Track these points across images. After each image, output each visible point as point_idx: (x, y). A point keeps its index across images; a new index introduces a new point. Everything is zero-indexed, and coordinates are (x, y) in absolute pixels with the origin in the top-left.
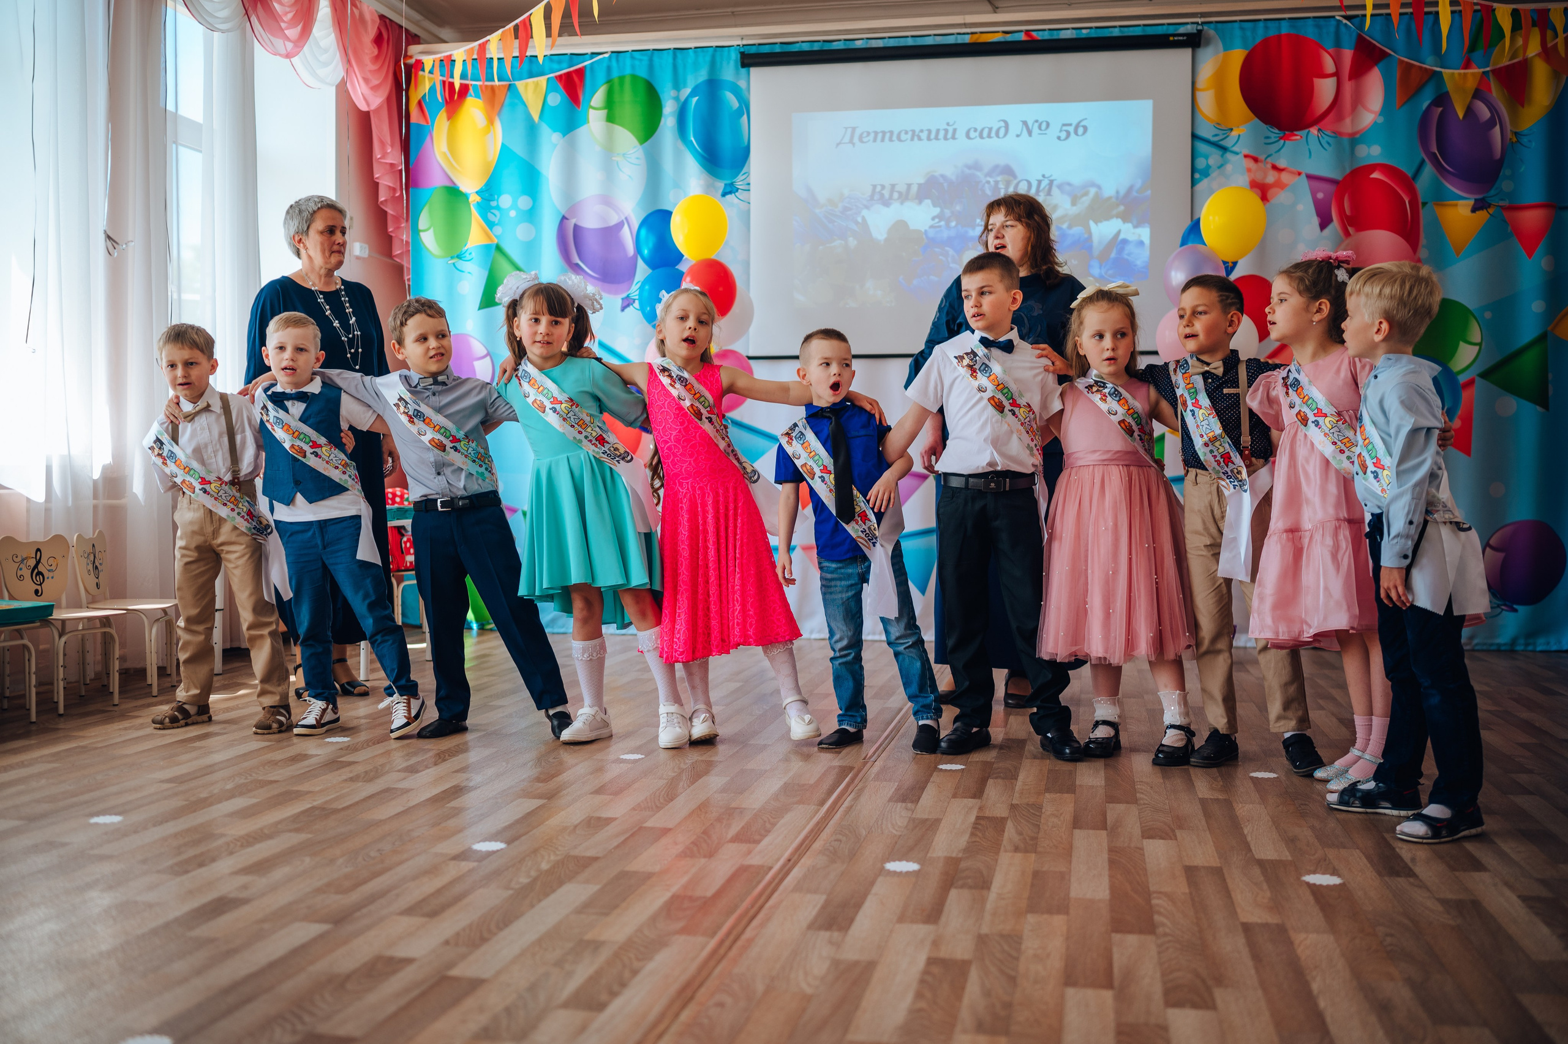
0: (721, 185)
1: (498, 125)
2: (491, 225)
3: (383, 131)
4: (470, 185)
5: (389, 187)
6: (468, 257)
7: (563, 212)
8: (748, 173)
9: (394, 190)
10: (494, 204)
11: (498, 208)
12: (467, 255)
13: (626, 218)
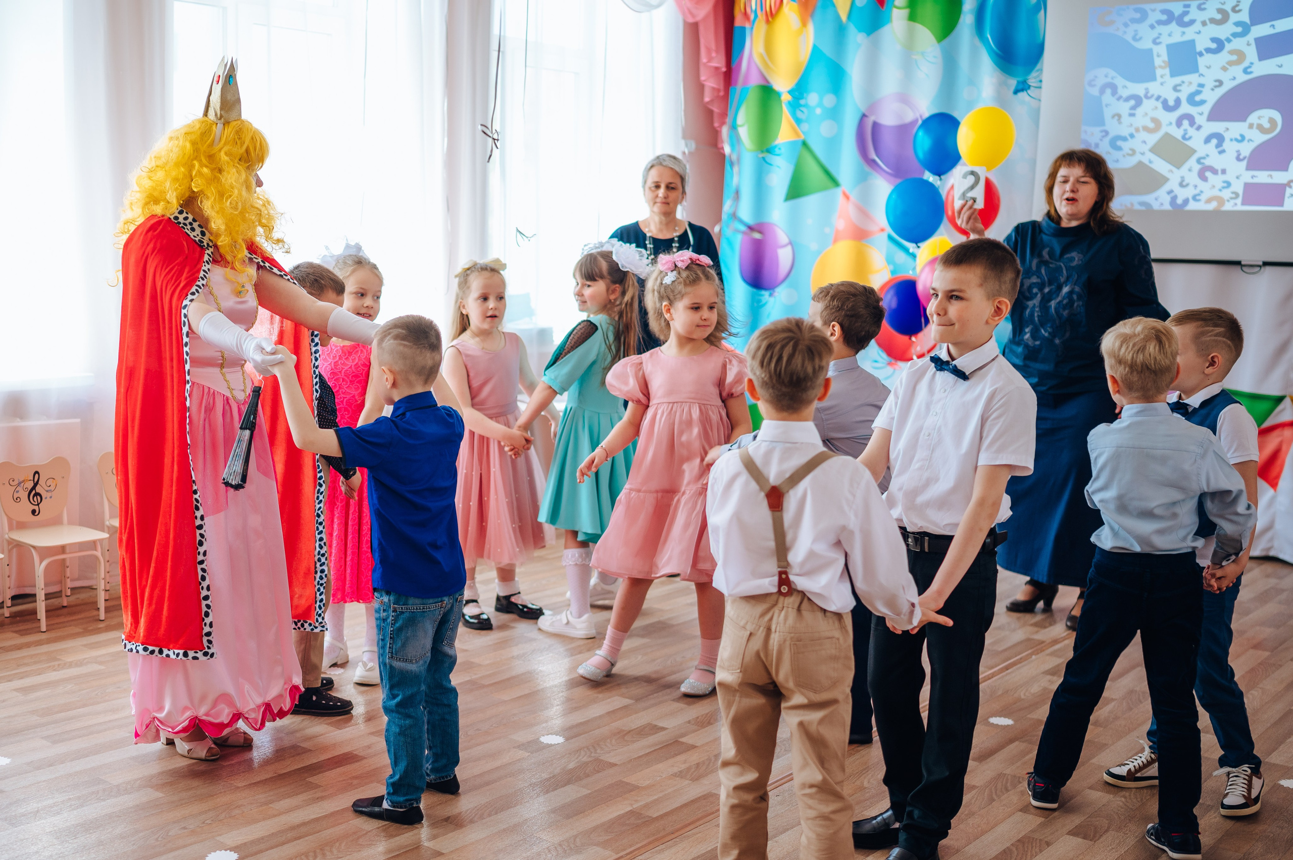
0: (1013, 83)
1: (811, 28)
2: (798, 121)
3: (710, 39)
4: (782, 84)
5: (713, 89)
6: (777, 151)
7: (863, 109)
8: (1041, 70)
9: (719, 90)
10: (802, 102)
11: (806, 106)
12: (777, 150)
13: (921, 117)
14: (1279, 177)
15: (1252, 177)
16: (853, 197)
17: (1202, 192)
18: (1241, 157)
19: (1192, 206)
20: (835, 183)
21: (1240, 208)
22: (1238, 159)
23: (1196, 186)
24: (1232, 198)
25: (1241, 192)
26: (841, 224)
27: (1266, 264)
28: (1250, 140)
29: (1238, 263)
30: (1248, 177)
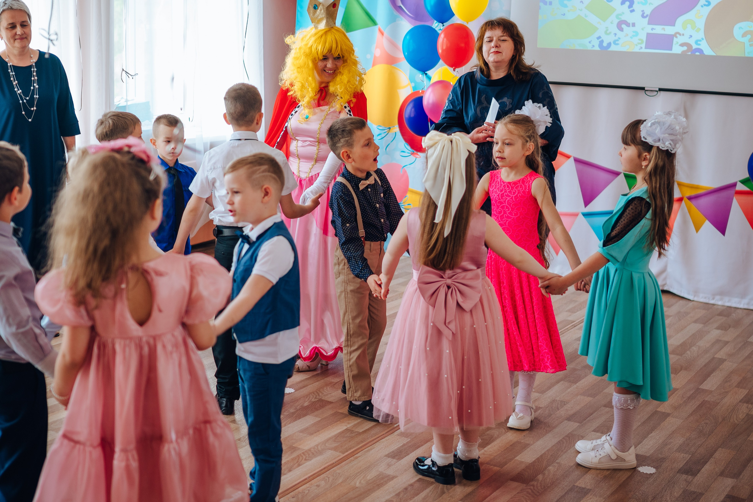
14: (669, 30)
15: (652, 29)
16: (385, 33)
17: (619, 38)
18: (645, 15)
19: (613, 48)
20: (374, 23)
21: (644, 50)
22: (643, 16)
23: (615, 34)
24: (639, 43)
25: (645, 39)
26: (378, 53)
27: (660, 90)
28: (650, 4)
29: (643, 89)
30: (649, 29)
